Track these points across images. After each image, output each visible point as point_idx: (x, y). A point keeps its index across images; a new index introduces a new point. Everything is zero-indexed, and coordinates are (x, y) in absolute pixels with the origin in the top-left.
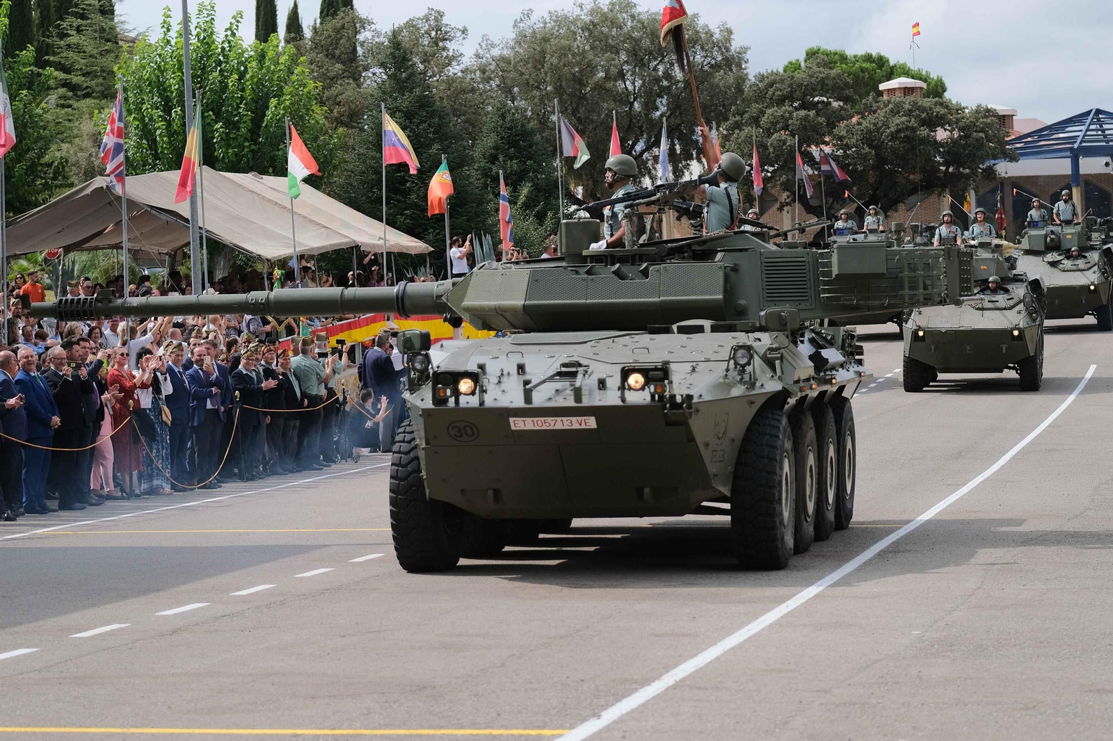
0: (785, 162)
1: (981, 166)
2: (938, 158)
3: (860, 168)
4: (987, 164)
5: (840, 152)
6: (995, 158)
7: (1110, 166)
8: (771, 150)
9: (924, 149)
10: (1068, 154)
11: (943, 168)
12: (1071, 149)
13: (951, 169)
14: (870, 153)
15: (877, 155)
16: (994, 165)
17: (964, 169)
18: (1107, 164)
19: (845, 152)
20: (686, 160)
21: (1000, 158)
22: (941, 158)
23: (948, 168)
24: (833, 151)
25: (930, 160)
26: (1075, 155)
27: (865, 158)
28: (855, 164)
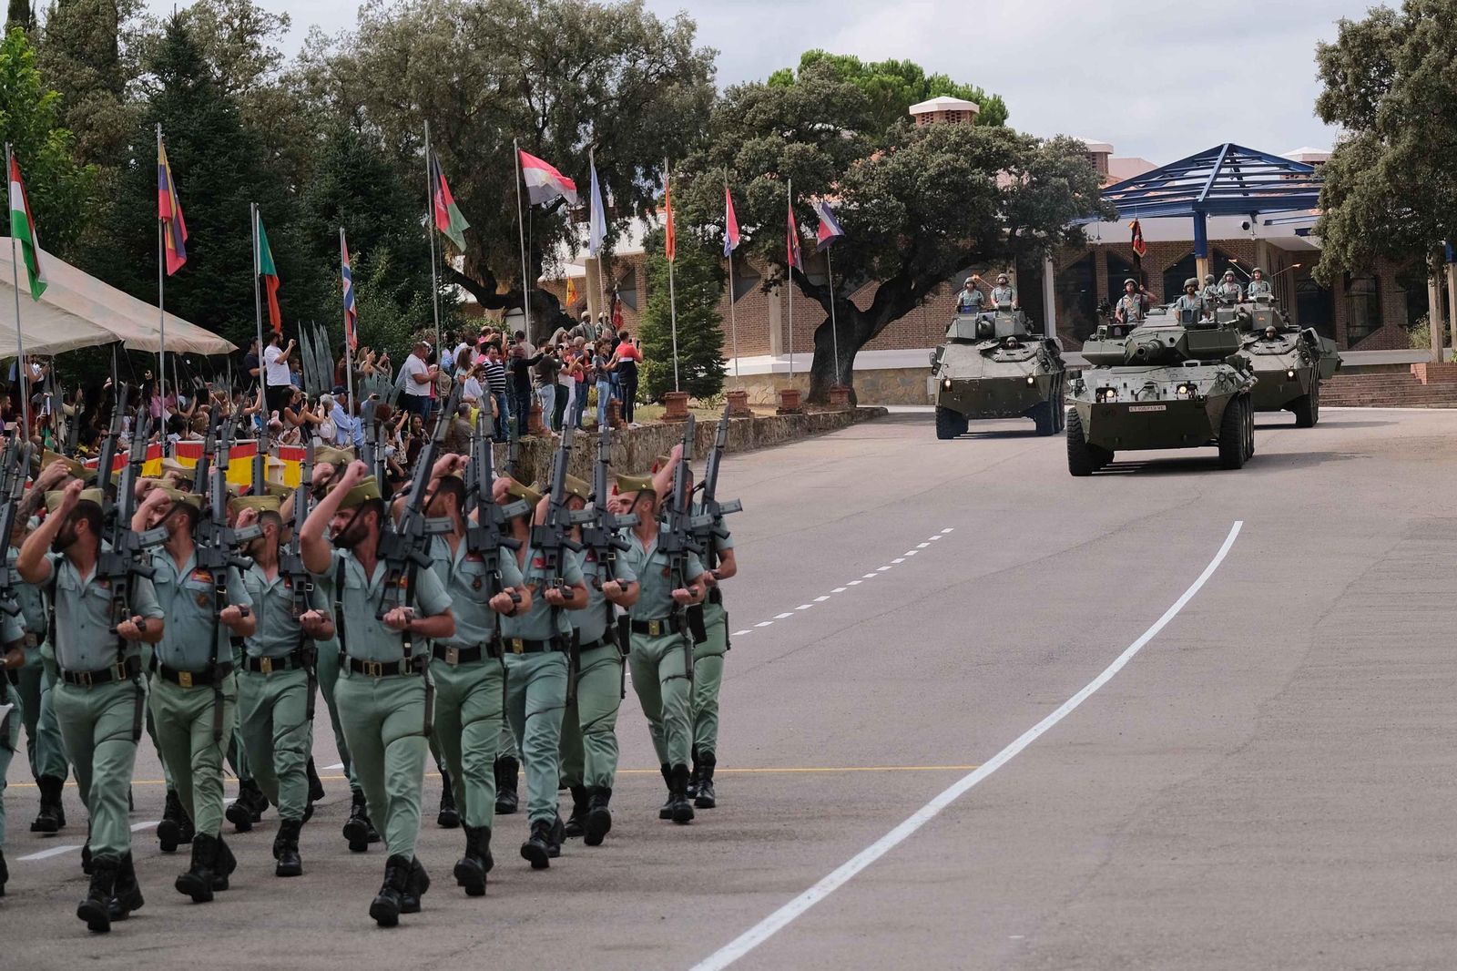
0: (773, 218)
1: (1064, 227)
2: (1000, 216)
3: (884, 230)
4: (1073, 223)
5: (854, 206)
6: (1084, 215)
7: (1250, 229)
8: (751, 202)
9: (978, 202)
10: (1189, 210)
11: (1008, 230)
12: (1195, 203)
13: (1018, 232)
14: (899, 207)
15: (909, 210)
16: (1082, 225)
17: (1038, 230)
18: (1246, 226)
19: (861, 205)
20: (622, 216)
21: (1091, 216)
22: (1003, 214)
23: (1014, 231)
24: (844, 203)
25: (987, 218)
26: (1201, 213)
27: (890, 214)
28: (876, 224)
